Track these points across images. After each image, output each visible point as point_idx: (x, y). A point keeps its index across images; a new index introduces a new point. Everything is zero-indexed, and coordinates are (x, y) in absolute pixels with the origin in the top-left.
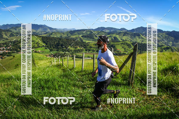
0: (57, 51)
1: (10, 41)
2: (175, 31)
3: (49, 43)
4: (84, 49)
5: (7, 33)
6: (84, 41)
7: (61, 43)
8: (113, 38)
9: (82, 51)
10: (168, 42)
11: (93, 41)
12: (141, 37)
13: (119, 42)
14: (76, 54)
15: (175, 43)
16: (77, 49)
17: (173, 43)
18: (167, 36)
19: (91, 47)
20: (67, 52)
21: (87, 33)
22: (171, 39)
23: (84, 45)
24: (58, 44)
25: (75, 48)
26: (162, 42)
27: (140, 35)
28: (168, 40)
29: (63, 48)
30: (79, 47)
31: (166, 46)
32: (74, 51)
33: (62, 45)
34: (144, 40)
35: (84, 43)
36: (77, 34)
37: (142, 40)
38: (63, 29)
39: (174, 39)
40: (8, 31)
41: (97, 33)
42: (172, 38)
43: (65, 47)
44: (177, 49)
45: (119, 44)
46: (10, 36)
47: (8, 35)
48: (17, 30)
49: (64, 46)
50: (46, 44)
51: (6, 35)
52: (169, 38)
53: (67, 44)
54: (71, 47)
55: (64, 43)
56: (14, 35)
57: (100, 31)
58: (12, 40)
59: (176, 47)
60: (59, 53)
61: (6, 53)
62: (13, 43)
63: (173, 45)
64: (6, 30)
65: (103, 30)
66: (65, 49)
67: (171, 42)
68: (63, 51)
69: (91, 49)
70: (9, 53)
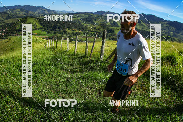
0: (55, 33)
1: (6, 23)
2: (177, 22)
3: (46, 25)
4: (82, 32)
5: (3, 15)
6: (83, 24)
7: (59, 25)
8: (113, 23)
9: (79, 35)
10: (169, 32)
11: (92, 24)
12: (141, 24)
13: (119, 27)
14: (74, 37)
15: (176, 34)
16: (75, 32)
17: (174, 33)
18: (168, 25)
19: (89, 31)
20: (64, 35)
21: (86, 16)
22: (172, 30)
23: (82, 28)
24: (55, 26)
25: (73, 31)
26: (163, 31)
27: (141, 22)
28: (169, 29)
29: (61, 30)
30: (77, 30)
31: (167, 36)
32: (71, 34)
33: (59, 28)
34: (144, 27)
35: (82, 26)
36: (76, 17)
37: (142, 27)
38: (62, 11)
39: (176, 30)
40: (5, 13)
41: (96, 17)
42: (174, 28)
43: (63, 30)
44: (178, 40)
45: (118, 29)
46: (6, 18)
47: (5, 18)
48: (14, 12)
49: (61, 28)
50: (44, 26)
51: (3, 18)
52: (170, 28)
53: (64, 26)
54: (69, 30)
55: (61, 26)
56: (11, 17)
57: (99, 15)
58: (8, 23)
59: (176, 38)
60: (56, 36)
61: (2, 36)
62: (10, 25)
63: (174, 35)
64: (3, 12)
65: (102, 13)
66: (62, 31)
67: (172, 33)
68: (60, 34)
69: (89, 32)
70: (5, 36)
